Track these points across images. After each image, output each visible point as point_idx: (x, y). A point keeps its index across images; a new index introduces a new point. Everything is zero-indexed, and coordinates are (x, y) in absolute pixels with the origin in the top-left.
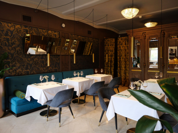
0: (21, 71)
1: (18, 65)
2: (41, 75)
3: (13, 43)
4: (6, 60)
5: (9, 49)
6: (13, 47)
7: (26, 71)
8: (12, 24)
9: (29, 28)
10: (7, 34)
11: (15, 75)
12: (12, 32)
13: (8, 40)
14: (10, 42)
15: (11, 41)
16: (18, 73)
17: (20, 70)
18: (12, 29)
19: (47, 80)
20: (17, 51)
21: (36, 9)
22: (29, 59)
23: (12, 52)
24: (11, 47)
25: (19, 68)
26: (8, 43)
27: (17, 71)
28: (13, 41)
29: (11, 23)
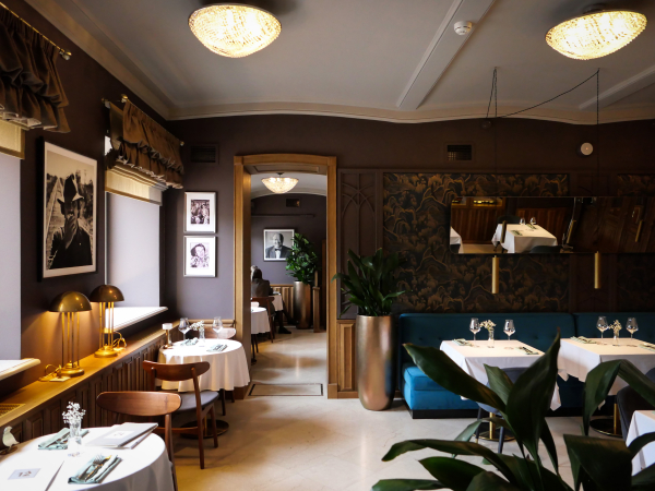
0: (440, 299)
1: (432, 283)
2: (474, 317)
3: (421, 226)
4: (403, 270)
5: (411, 241)
6: (420, 234)
7: (452, 300)
8: (420, 175)
9: (464, 179)
10: (407, 204)
11: (423, 311)
12: (419, 196)
13: (409, 217)
14: (414, 222)
15: (417, 219)
16: (432, 305)
17: (436, 297)
18: (419, 188)
19: (491, 333)
20: (432, 246)
21: (487, 119)
22: (463, 268)
23: (419, 248)
24: (417, 234)
25: (434, 291)
26: (411, 225)
27: (430, 301)
28: (422, 219)
29: (417, 174)
